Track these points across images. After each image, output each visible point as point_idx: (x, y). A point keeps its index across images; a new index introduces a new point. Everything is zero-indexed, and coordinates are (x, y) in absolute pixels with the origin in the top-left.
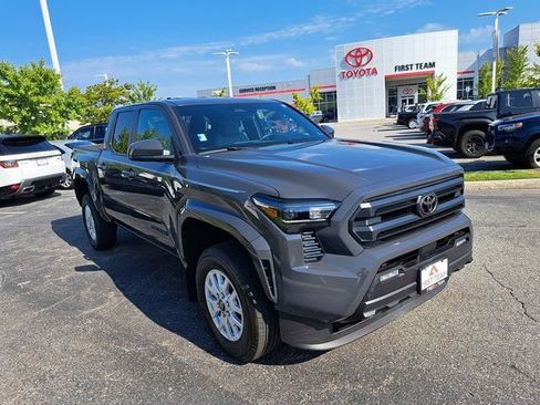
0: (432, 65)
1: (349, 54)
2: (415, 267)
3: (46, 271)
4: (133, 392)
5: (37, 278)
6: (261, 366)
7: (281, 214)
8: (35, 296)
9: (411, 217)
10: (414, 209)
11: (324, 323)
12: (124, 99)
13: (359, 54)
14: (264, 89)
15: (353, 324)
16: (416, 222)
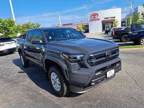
0: (114, 17)
1: (92, 15)
2: (105, 71)
3: (11, 73)
4: (32, 104)
5: (8, 75)
6: (65, 98)
7: (69, 58)
8: (7, 80)
9: (104, 58)
10: (105, 56)
11: (81, 86)
12: (32, 27)
13: (95, 15)
14: (69, 24)
15: (89, 86)
16: (105, 60)
